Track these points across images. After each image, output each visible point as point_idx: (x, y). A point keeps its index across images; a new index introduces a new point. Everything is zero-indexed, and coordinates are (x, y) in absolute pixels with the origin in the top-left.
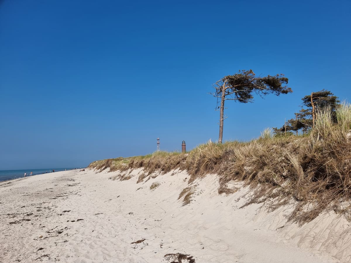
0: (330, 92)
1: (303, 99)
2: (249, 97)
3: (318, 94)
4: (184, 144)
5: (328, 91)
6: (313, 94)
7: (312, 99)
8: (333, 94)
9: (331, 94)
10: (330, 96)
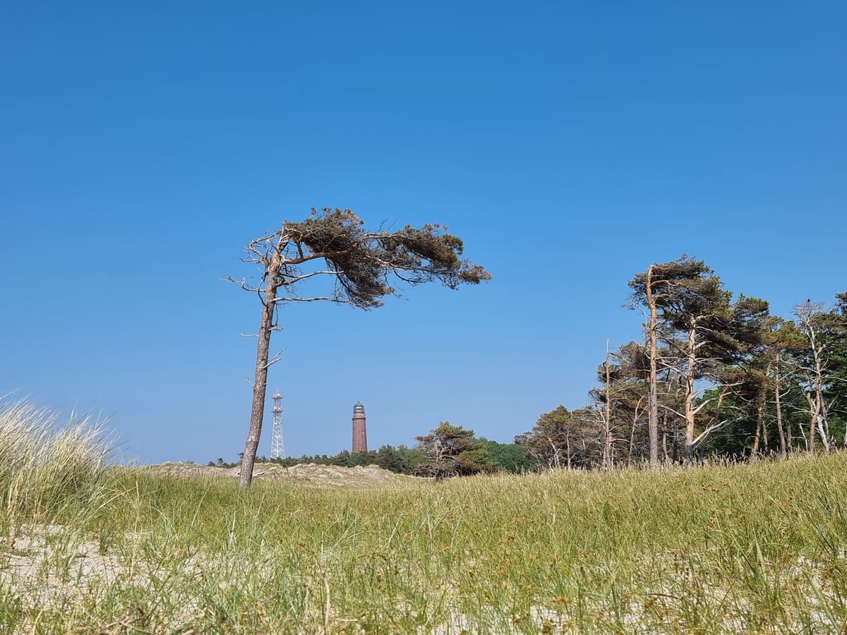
0: (702, 263)
1: (631, 285)
2: (380, 290)
3: (671, 271)
4: (358, 415)
5: (697, 261)
6: (654, 271)
7: (649, 285)
8: (711, 269)
9: (708, 270)
10: (705, 277)
